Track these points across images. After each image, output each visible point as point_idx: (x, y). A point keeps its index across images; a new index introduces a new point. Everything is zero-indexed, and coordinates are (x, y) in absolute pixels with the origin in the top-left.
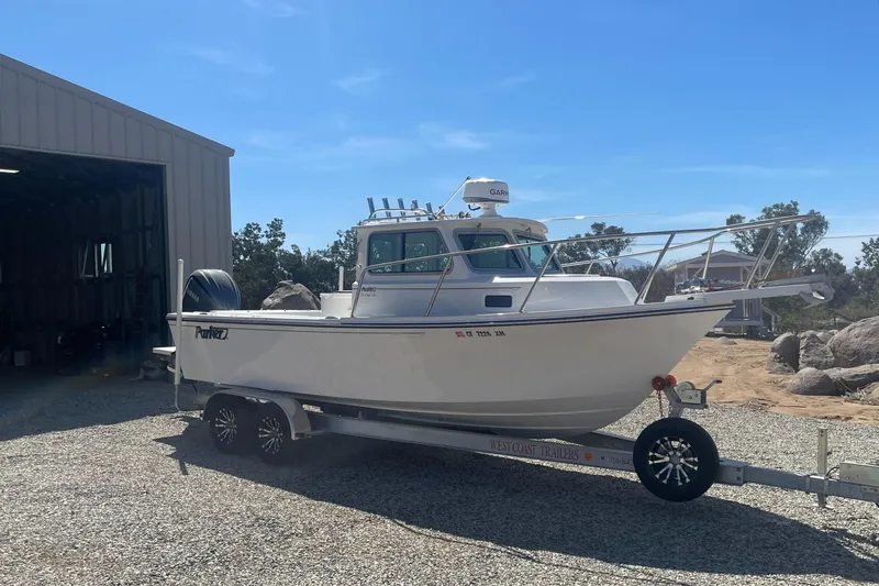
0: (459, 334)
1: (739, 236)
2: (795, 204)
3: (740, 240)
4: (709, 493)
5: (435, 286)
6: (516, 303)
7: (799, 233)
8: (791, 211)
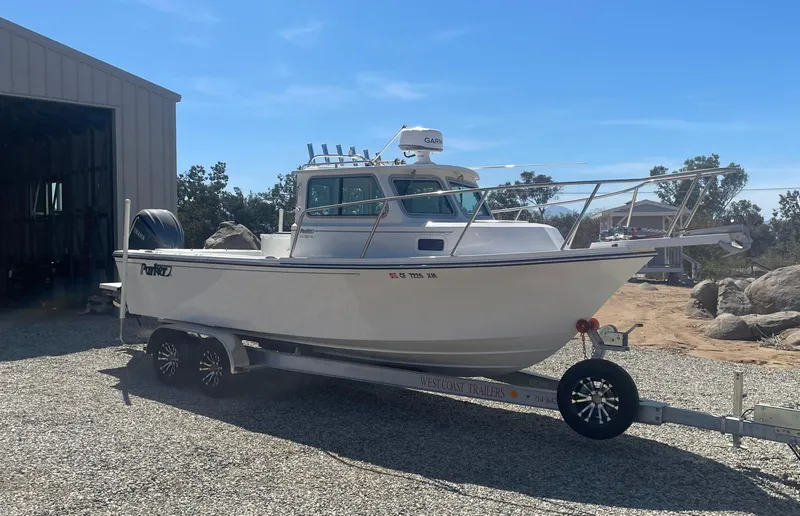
0: (392, 276)
1: (662, 187)
2: (717, 157)
3: (663, 190)
4: (629, 432)
5: (370, 229)
6: (448, 247)
7: (719, 184)
8: (712, 163)
